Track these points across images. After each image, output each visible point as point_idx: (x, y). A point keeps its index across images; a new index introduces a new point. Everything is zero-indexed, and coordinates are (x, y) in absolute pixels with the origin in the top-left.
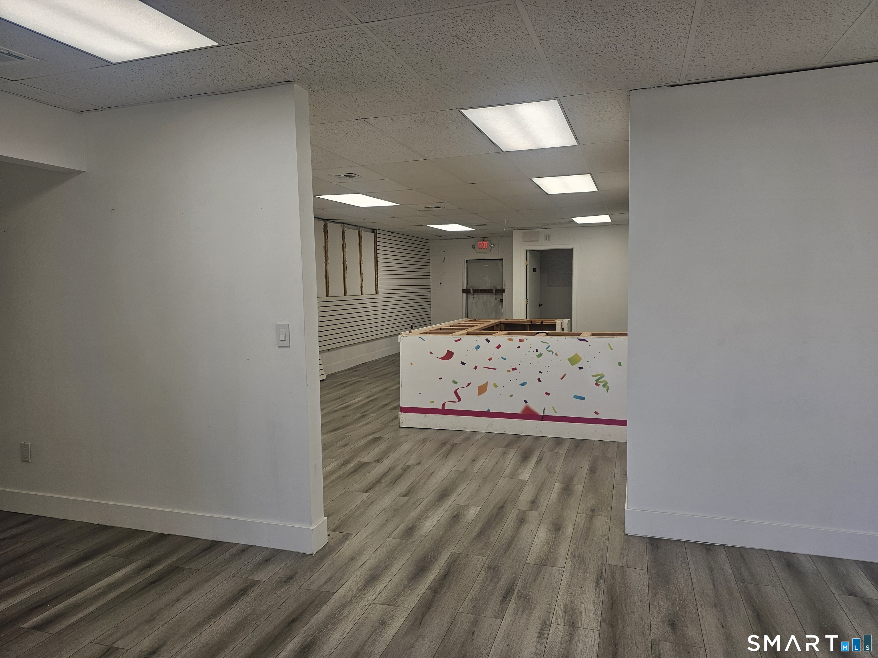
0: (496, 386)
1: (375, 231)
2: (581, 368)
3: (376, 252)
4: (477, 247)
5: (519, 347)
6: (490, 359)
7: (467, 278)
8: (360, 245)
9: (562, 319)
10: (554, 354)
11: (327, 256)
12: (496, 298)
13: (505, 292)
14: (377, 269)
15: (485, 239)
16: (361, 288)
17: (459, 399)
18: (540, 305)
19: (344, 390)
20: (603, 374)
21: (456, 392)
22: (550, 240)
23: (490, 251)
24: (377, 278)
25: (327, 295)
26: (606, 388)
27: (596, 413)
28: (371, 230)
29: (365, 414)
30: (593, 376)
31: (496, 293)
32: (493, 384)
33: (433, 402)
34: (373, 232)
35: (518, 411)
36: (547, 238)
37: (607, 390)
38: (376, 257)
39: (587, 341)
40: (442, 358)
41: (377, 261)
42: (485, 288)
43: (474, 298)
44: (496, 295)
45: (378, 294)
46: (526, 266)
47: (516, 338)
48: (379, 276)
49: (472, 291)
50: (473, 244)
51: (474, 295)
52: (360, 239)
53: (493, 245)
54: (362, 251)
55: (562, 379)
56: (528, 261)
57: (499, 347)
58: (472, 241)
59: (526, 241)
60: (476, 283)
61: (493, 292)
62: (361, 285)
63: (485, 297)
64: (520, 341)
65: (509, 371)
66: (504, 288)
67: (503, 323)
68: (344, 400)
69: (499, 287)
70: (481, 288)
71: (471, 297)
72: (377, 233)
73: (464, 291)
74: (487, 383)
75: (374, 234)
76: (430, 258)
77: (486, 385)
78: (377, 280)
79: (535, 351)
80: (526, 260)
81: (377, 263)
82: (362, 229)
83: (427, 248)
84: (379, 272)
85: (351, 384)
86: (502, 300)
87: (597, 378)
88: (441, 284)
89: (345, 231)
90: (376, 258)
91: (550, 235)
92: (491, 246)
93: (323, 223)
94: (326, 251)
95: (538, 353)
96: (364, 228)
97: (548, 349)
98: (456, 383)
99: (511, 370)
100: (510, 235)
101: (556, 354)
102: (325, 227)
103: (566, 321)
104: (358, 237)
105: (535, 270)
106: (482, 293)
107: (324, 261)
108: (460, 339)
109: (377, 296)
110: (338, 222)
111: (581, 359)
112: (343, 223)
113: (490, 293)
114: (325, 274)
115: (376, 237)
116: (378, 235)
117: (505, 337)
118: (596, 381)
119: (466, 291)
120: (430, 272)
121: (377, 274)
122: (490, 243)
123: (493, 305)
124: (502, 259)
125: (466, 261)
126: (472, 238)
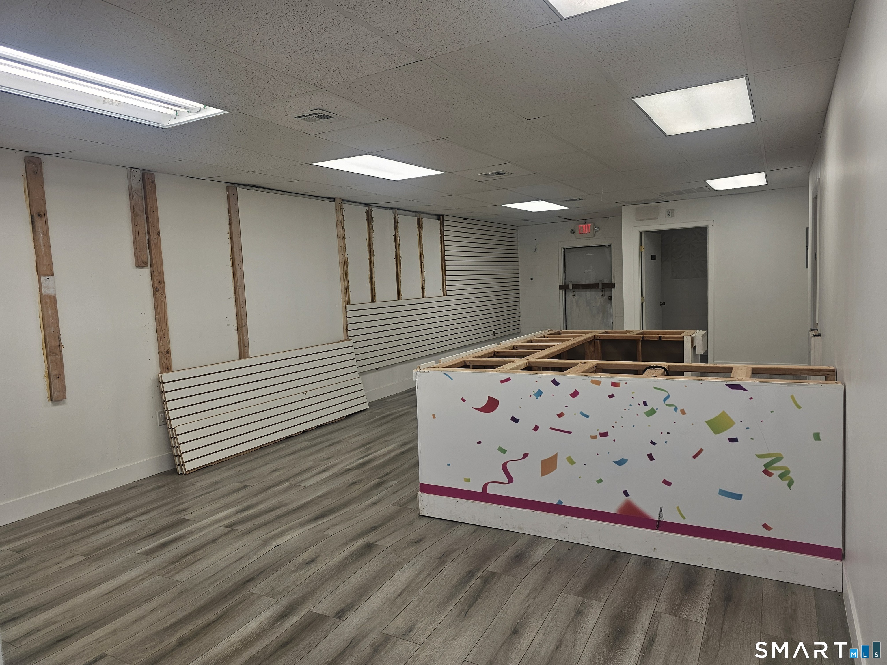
0: (572, 462)
1: (441, 217)
2: (733, 440)
3: (443, 243)
4: (577, 232)
5: (612, 396)
6: (560, 415)
7: (565, 271)
8: (420, 236)
9: (693, 331)
10: (678, 411)
11: (372, 250)
12: (603, 295)
13: (614, 287)
14: (445, 265)
15: (587, 221)
16: (423, 289)
17: (511, 480)
18: (662, 304)
19: (380, 429)
20: (779, 454)
21: (504, 467)
22: (674, 217)
23: (594, 236)
24: (444, 276)
25: (373, 301)
26: (787, 482)
27: (765, 526)
28: (436, 217)
29: (384, 479)
30: (759, 456)
31: (602, 288)
32: (567, 459)
33: (468, 480)
34: (439, 219)
35: (613, 509)
36: (670, 213)
37: (790, 485)
38: (443, 249)
39: (745, 390)
40: (481, 410)
41: (444, 255)
42: (588, 282)
43: (574, 295)
44: (602, 291)
45: (446, 295)
46: (641, 253)
47: (607, 379)
48: (447, 273)
49: (571, 287)
50: (572, 228)
51: (574, 292)
52: (420, 227)
53: (598, 228)
54: (423, 242)
55: (695, 457)
56: (644, 246)
57: (575, 394)
58: (571, 225)
59: (640, 220)
60: (576, 277)
61: (598, 288)
62: (422, 285)
63: (589, 294)
64: (614, 384)
65: (594, 437)
66: (613, 282)
67: (598, 338)
68: (369, 449)
69: (606, 281)
70: (583, 283)
71: (570, 295)
72: (443, 220)
73: (561, 287)
74: (556, 455)
75: (440, 221)
76: (519, 248)
77: (554, 458)
78: (444, 278)
79: (642, 404)
80: (641, 245)
81: (444, 257)
82: (422, 215)
83: (515, 236)
84: (447, 268)
85: (393, 419)
86: (611, 297)
87: (767, 460)
88: (532, 279)
89: (398, 218)
90: (443, 251)
91: (674, 210)
92: (595, 229)
93: (366, 209)
94: (370, 245)
95: (647, 408)
96: (426, 214)
97: (667, 402)
98: (504, 451)
99: (598, 436)
100: (619, 214)
101: (683, 412)
102: (369, 214)
103: (699, 334)
104: (417, 226)
105: (653, 257)
106: (584, 290)
107: (368, 256)
108: (509, 379)
109: (445, 298)
110: (388, 208)
111: (734, 423)
112: (395, 208)
113: (595, 289)
114: (369, 273)
115: (442, 225)
116: (445, 223)
117: (586, 378)
118: (764, 466)
119: (564, 287)
120: (519, 265)
121: (444, 270)
122: (594, 225)
123: (599, 304)
124: (610, 246)
125: (563, 250)
126: (571, 222)
